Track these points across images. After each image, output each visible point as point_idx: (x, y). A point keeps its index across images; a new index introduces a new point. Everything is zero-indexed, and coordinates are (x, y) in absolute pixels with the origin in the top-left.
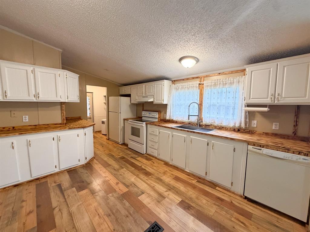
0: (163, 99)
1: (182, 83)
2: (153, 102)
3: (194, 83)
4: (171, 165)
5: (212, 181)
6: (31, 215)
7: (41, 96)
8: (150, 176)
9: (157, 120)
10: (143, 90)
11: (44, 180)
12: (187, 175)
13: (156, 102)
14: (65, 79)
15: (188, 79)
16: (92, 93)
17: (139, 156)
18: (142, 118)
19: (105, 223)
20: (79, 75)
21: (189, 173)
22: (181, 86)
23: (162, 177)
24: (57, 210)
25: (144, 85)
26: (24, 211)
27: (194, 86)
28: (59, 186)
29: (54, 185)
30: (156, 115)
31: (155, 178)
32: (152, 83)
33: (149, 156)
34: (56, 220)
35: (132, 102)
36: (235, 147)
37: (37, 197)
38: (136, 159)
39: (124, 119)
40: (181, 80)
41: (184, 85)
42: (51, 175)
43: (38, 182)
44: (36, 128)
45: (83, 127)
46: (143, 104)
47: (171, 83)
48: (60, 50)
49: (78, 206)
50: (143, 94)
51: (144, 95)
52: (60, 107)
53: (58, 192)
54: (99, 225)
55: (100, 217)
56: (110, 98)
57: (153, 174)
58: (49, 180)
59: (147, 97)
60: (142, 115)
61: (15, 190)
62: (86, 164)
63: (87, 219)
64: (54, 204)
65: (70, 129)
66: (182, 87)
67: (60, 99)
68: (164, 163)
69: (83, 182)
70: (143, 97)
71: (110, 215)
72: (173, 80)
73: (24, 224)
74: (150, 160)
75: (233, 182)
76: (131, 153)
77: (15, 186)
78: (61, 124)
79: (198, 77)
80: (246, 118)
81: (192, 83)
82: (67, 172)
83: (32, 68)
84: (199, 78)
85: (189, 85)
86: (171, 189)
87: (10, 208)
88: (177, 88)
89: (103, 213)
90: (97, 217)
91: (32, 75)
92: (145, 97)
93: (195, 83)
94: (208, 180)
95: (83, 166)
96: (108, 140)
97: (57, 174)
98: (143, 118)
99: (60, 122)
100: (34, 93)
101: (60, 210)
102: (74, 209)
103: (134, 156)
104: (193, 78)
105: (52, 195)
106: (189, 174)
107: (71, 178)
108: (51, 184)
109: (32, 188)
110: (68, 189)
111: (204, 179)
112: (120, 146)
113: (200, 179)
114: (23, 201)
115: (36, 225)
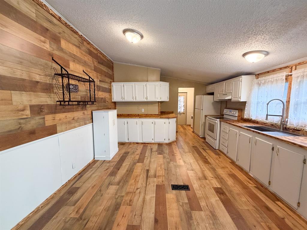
0: (240, 96)
1: (265, 76)
2: (231, 99)
3: (279, 75)
4: (237, 165)
5: (275, 194)
6: (138, 155)
7: (148, 98)
8: (207, 165)
9: (236, 119)
10: (223, 88)
11: (147, 145)
12: (249, 178)
13: (234, 99)
14: (160, 87)
15: (274, 71)
16: (187, 93)
17: (210, 149)
18: (223, 116)
19: (162, 171)
20: (169, 83)
21: (252, 177)
22: (264, 80)
23: (218, 168)
24: (146, 157)
25: (224, 83)
26: (136, 153)
27: (279, 79)
28: (151, 149)
29: (150, 148)
30: (236, 113)
31: (210, 167)
32: (232, 80)
33: (220, 152)
34: (144, 161)
35: (215, 100)
36: (305, 158)
37: (142, 150)
38: (206, 151)
39: (205, 115)
40: (266, 72)
41: (267, 78)
42: (150, 143)
43: (144, 144)
44: (147, 116)
45: (168, 118)
46: (226, 101)
47: (255, 77)
48: (160, 69)
49: (155, 160)
50: (223, 91)
51: (224, 93)
52: (157, 104)
53: (150, 151)
54: (159, 171)
55: (161, 168)
56: (197, 97)
57: (210, 164)
58: (149, 145)
59: (226, 94)
60: (224, 113)
61: (136, 145)
62: (169, 143)
63: (155, 166)
64: (146, 155)
65: (161, 118)
66: (264, 82)
67: (157, 100)
68: (231, 161)
69: (162, 151)
70: (223, 95)
71: (166, 170)
72: (257, 73)
73: (135, 157)
74: (219, 155)
75: (300, 202)
76: (205, 145)
77: (137, 143)
78: (158, 115)
79: (287, 67)
81: (277, 76)
82: (158, 144)
83: (145, 84)
84: (289, 67)
85: (273, 78)
86: (217, 178)
87: (133, 150)
88: (260, 83)
89: (163, 168)
90: (160, 168)
91: (145, 87)
92: (225, 95)
93: (281, 75)
94: (271, 191)
95: (167, 144)
96: (193, 132)
97: (153, 144)
98: (225, 116)
99: (157, 114)
100: (146, 97)
101: (147, 158)
102: (152, 160)
103: (206, 148)
104: (281, 69)
105: (147, 151)
106: (250, 178)
107: (158, 147)
108: (149, 147)
109: (142, 146)
110: (154, 152)
111: (266, 189)
112: (200, 139)
113: (262, 186)
114: (137, 150)
115: (138, 159)
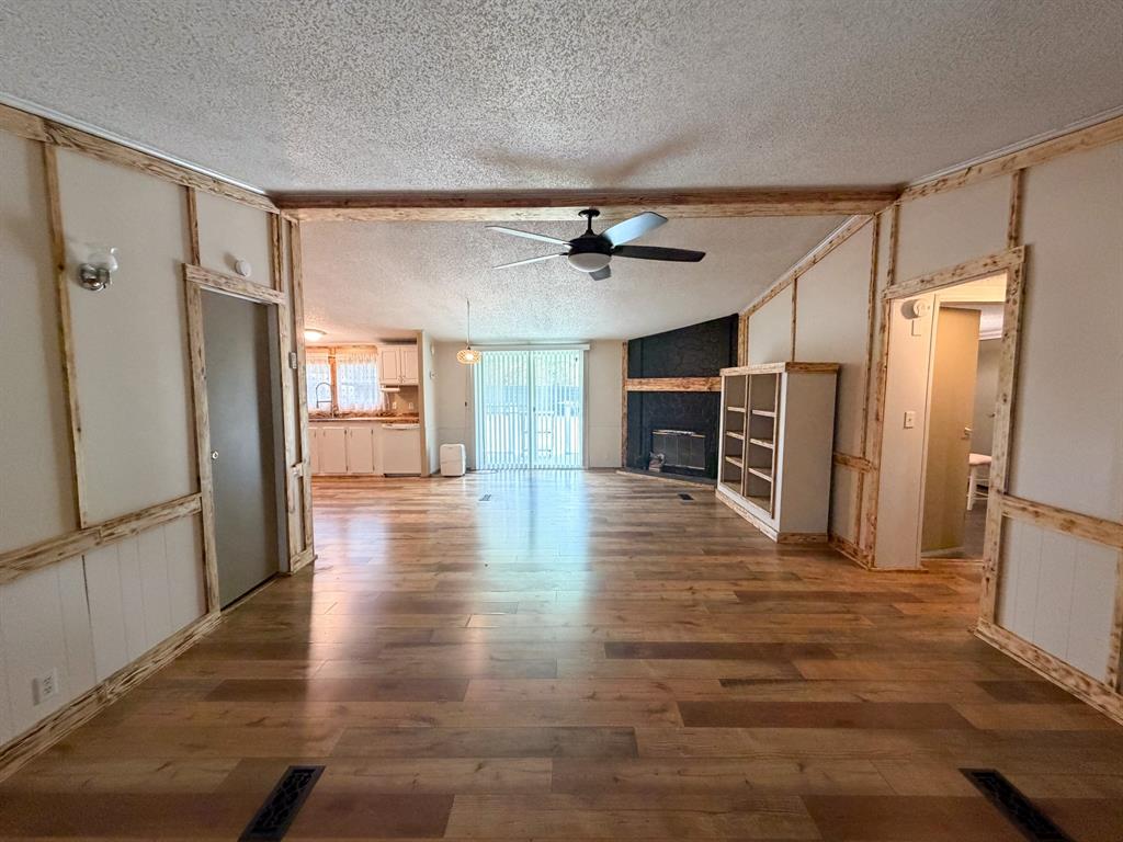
27: (324, 359)
79: (326, 347)
80: (386, 400)
81: (318, 355)
